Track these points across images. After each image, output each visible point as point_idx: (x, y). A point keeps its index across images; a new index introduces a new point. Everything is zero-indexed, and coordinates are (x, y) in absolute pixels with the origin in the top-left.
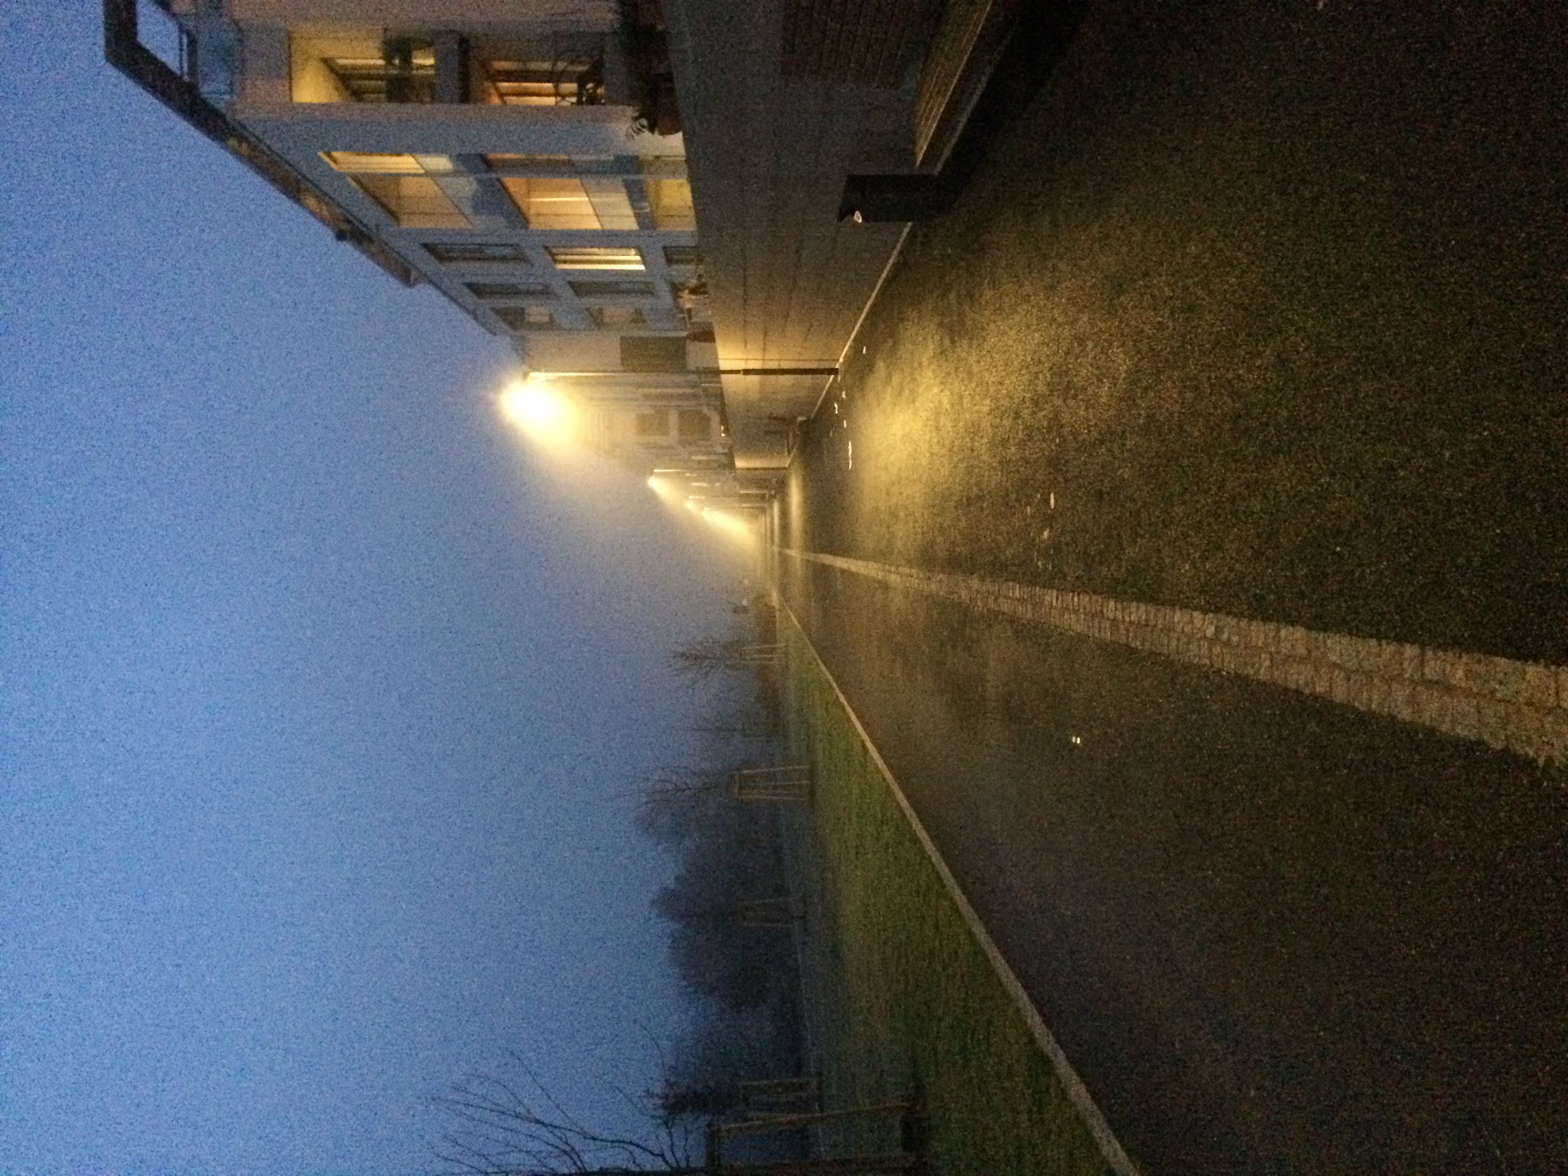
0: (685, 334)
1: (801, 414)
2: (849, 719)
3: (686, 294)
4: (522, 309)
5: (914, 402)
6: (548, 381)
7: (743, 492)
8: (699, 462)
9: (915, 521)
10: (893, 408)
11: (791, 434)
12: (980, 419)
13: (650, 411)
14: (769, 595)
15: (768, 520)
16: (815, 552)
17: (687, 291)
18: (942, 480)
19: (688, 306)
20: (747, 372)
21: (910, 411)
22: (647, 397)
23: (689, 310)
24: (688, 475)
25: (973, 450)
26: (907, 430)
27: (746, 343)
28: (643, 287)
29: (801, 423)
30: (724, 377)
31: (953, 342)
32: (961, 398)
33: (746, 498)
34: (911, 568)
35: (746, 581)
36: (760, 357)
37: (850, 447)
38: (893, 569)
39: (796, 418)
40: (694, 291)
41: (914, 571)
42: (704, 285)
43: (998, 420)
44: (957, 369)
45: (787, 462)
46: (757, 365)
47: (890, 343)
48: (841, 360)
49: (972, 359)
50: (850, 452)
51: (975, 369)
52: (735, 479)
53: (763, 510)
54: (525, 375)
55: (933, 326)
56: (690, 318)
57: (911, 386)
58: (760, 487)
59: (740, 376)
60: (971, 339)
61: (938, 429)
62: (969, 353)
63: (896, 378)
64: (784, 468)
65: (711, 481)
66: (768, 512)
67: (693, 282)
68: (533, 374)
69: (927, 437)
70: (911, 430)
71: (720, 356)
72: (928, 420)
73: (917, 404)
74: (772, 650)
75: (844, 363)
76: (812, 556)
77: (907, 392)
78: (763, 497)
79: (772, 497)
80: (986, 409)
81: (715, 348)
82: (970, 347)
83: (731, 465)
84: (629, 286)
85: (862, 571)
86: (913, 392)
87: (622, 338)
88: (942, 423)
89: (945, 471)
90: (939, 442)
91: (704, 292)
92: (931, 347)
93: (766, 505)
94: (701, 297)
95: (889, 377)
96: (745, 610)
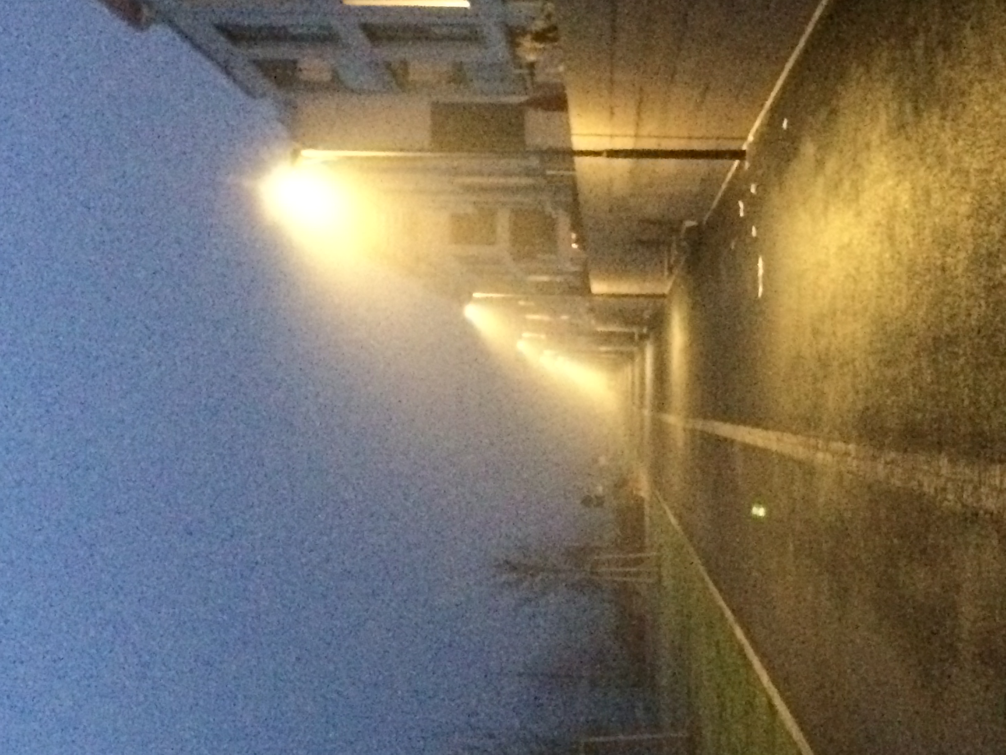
0: (523, 99)
1: (690, 216)
2: (748, 665)
3: (527, 43)
4: (295, 62)
5: (857, 198)
6: (325, 162)
7: (601, 328)
8: (537, 284)
9: (856, 375)
10: (826, 208)
11: (674, 245)
12: (956, 225)
13: (470, 210)
14: (637, 481)
15: (637, 371)
16: (705, 417)
17: (529, 37)
18: (897, 314)
19: (531, 58)
20: (613, 154)
21: (851, 213)
22: (468, 189)
23: (532, 65)
24: (522, 303)
25: (943, 269)
26: (846, 240)
27: (612, 114)
28: (465, 32)
29: (690, 230)
30: (578, 160)
31: (916, 110)
32: (928, 193)
33: (608, 338)
34: (846, 442)
35: (603, 461)
36: (632, 132)
37: (760, 264)
38: (821, 443)
39: (681, 222)
40: (540, 37)
41: (852, 447)
42: (554, 28)
43: (983, 225)
44: (922, 152)
45: (666, 288)
46: (627, 144)
47: (823, 114)
48: (751, 138)
49: (945, 137)
50: (761, 272)
51: (950, 151)
52: (591, 310)
53: (631, 357)
54: (295, 153)
55: (888, 89)
56: (532, 74)
57: (854, 177)
58: (627, 322)
59: (602, 161)
60: (943, 108)
61: (891, 238)
62: (942, 128)
63: (831, 165)
64: (663, 296)
65: (555, 313)
66: (638, 359)
67: (539, 25)
68: (306, 153)
69: (877, 249)
70: (851, 240)
71: (574, 131)
72: (878, 224)
73: (862, 202)
74: (639, 562)
75: (754, 143)
76: (699, 424)
77: (847, 185)
78: (630, 337)
79: (643, 337)
80: (964, 209)
81: (568, 118)
82: (943, 118)
83: (586, 290)
84: (445, 30)
85: (774, 446)
86: (855, 185)
87: (435, 105)
88: (897, 229)
89: (902, 302)
90: (892, 257)
91: (555, 39)
92: (883, 118)
93: (635, 349)
94: (548, 46)
95: (820, 163)
96: (600, 501)
